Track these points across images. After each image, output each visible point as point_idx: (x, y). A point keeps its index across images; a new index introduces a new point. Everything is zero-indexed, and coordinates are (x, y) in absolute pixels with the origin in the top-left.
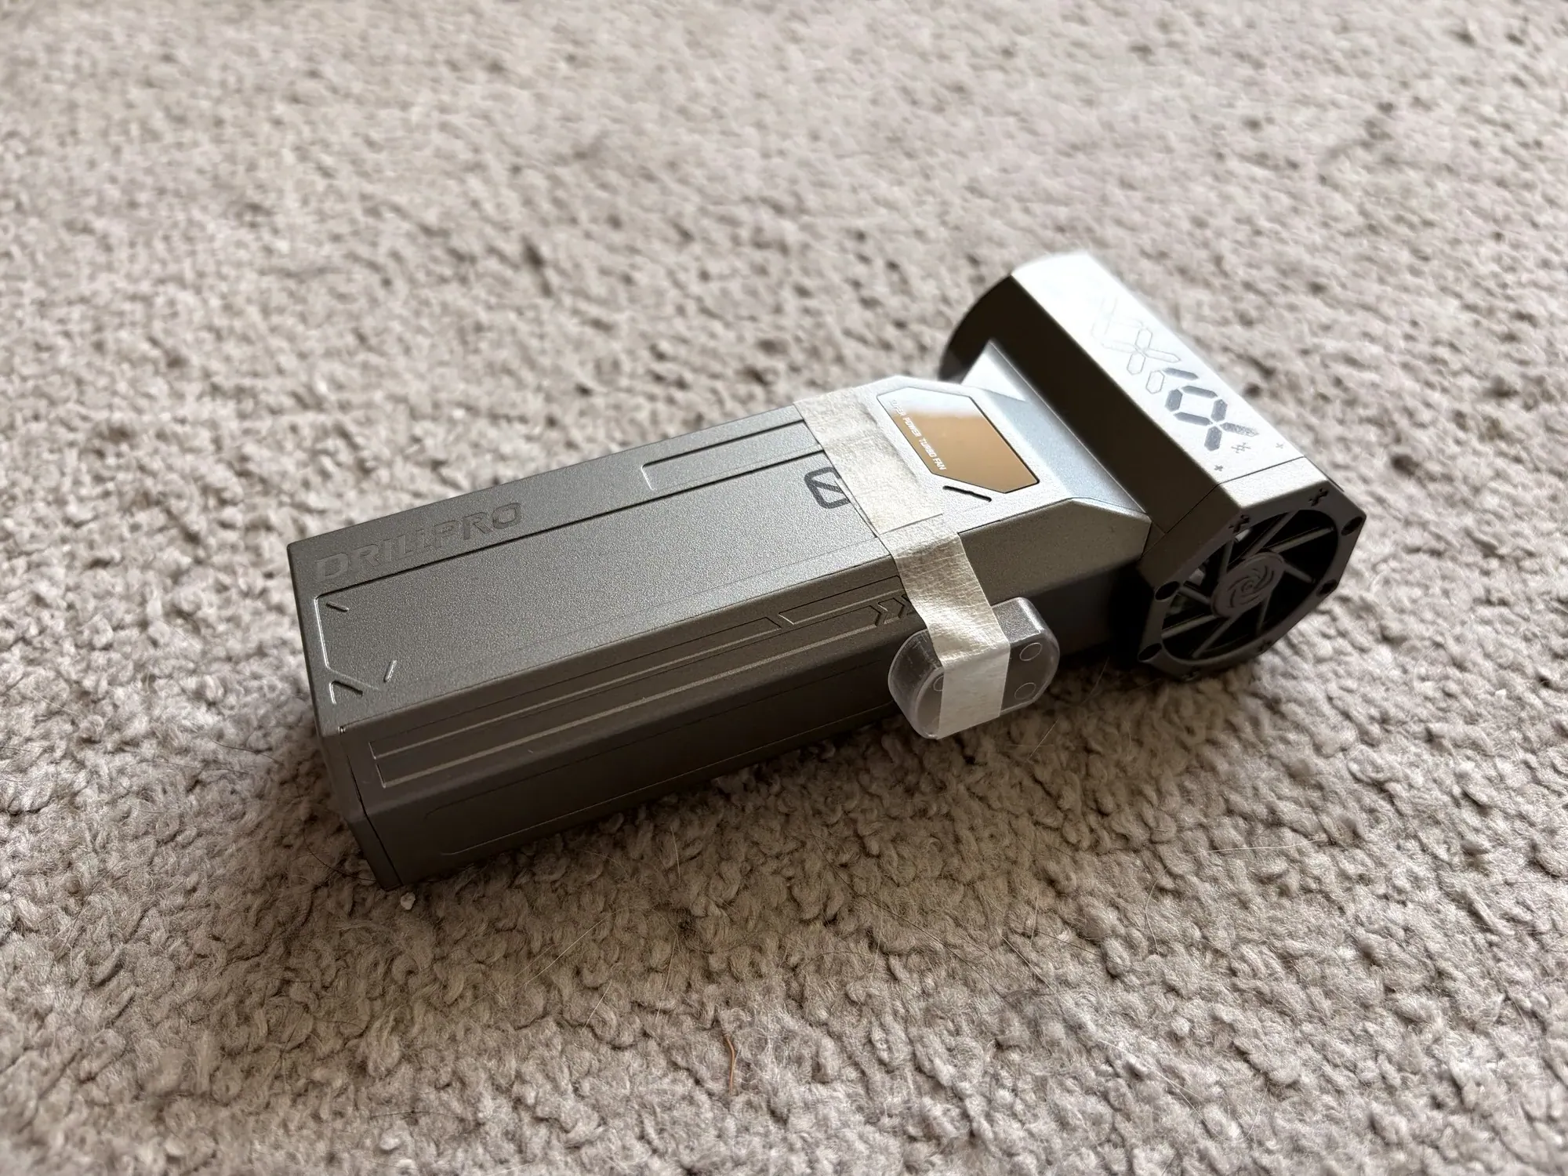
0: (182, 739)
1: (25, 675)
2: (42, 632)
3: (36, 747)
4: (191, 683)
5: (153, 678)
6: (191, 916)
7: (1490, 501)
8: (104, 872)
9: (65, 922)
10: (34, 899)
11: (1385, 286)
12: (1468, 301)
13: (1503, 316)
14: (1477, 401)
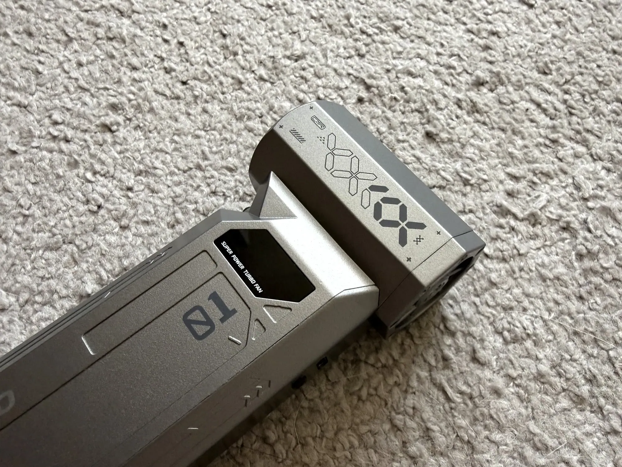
7: (470, 151)
11: (430, 22)
12: (469, 26)
13: (484, 34)
14: (468, 90)
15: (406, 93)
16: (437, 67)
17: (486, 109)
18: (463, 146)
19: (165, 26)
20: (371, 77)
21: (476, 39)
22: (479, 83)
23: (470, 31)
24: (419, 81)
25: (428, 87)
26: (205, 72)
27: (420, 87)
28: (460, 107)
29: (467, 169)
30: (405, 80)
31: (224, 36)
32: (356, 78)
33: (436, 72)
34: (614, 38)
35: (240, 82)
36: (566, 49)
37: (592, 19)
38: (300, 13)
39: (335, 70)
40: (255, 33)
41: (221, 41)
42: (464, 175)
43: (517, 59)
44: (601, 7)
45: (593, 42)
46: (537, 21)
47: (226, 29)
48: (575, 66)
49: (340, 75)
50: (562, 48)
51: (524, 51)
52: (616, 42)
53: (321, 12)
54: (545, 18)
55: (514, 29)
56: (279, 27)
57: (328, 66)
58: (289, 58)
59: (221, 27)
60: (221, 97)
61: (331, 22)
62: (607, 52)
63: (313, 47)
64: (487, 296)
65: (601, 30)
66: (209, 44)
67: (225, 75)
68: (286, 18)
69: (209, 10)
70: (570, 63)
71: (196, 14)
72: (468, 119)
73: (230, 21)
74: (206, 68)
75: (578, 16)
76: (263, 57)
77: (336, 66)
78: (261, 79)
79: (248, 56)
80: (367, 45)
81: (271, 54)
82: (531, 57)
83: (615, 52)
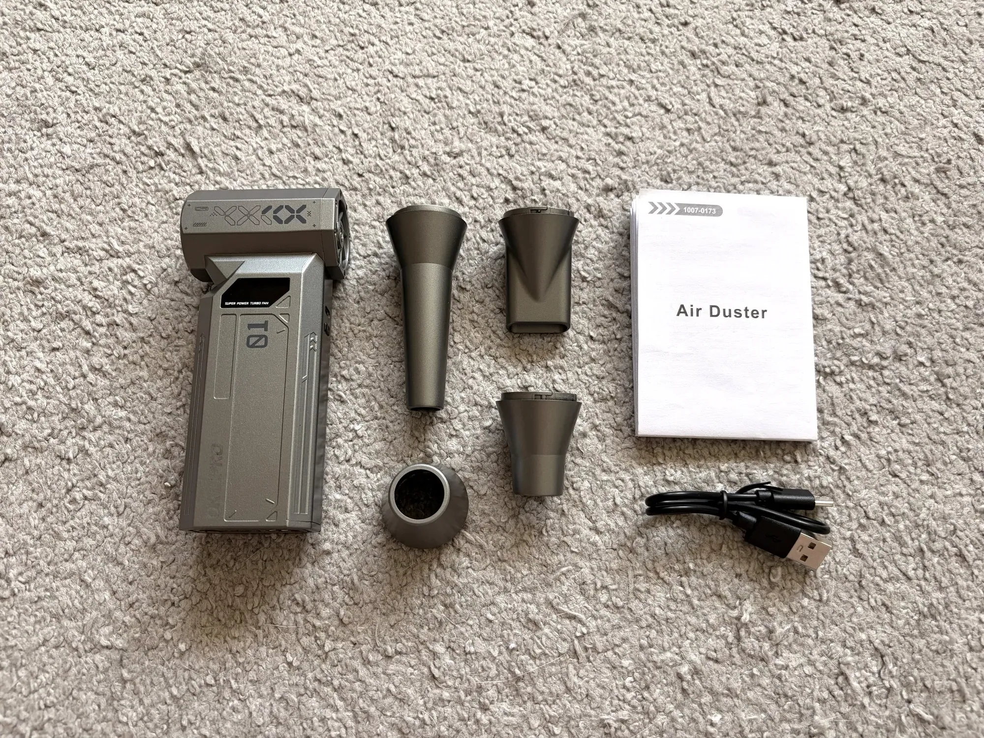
0: (116, 423)
1: (48, 403)
2: (46, 383)
3: (65, 433)
4: (111, 399)
5: (97, 400)
6: (143, 487)
8: (108, 476)
9: (102, 495)
10: (88, 489)
11: (575, 123)
12: (608, 130)
13: (621, 139)
14: (598, 195)
15: (545, 195)
16: (574, 171)
17: (610, 214)
18: (586, 248)
19: (340, 116)
20: (517, 178)
21: (613, 144)
22: (608, 189)
23: (608, 134)
24: (557, 184)
25: (565, 192)
26: (377, 165)
27: (558, 190)
28: (589, 211)
29: (586, 268)
30: (546, 182)
31: (393, 129)
32: (505, 178)
33: (573, 176)
34: (735, 149)
35: (407, 177)
36: (689, 158)
37: (720, 127)
38: (459, 107)
39: (488, 170)
40: (419, 127)
41: (389, 134)
42: (583, 273)
43: (645, 166)
44: (731, 115)
45: (714, 153)
46: (670, 127)
47: (395, 122)
48: (694, 176)
49: (491, 174)
50: (686, 157)
51: (653, 158)
52: (736, 154)
53: (479, 107)
54: (679, 124)
55: (648, 135)
56: (440, 122)
57: (481, 165)
58: (449, 154)
59: (390, 118)
60: (392, 190)
61: (486, 119)
62: (726, 163)
63: (470, 145)
64: (586, 367)
65: (725, 140)
66: (379, 136)
67: (394, 169)
68: (448, 112)
69: (378, 99)
70: (691, 173)
71: (367, 104)
72: (595, 223)
73: (397, 113)
74: (379, 162)
75: (708, 123)
76: (427, 153)
77: (488, 165)
78: (425, 174)
79: (415, 152)
80: (516, 144)
81: (434, 150)
82: (657, 164)
83: (732, 164)
